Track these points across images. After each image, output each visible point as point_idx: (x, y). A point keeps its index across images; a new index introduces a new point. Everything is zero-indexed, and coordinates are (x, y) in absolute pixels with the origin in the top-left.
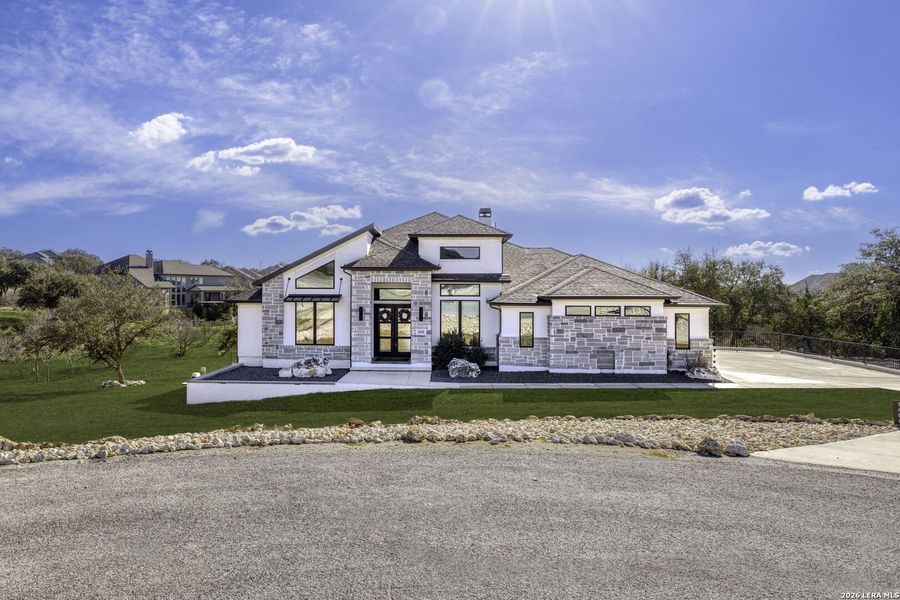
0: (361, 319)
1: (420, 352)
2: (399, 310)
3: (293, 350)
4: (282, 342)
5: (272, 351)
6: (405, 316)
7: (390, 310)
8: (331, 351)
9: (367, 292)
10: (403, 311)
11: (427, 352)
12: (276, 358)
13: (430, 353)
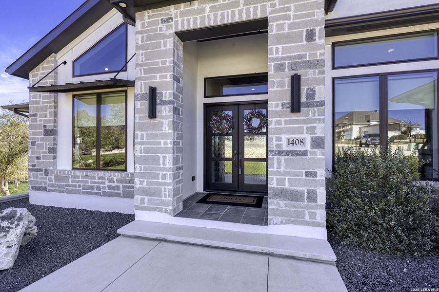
0: (153, 114)
1: (294, 196)
2: (247, 112)
3: (66, 178)
4: (55, 164)
5: (40, 178)
6: (255, 122)
7: (230, 113)
8: (119, 181)
9: (164, 54)
10: (253, 115)
11: (312, 196)
12: (45, 189)
13: (322, 199)
